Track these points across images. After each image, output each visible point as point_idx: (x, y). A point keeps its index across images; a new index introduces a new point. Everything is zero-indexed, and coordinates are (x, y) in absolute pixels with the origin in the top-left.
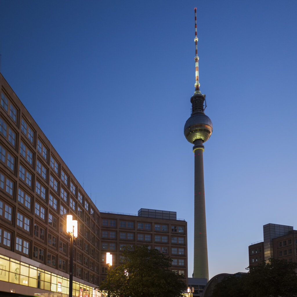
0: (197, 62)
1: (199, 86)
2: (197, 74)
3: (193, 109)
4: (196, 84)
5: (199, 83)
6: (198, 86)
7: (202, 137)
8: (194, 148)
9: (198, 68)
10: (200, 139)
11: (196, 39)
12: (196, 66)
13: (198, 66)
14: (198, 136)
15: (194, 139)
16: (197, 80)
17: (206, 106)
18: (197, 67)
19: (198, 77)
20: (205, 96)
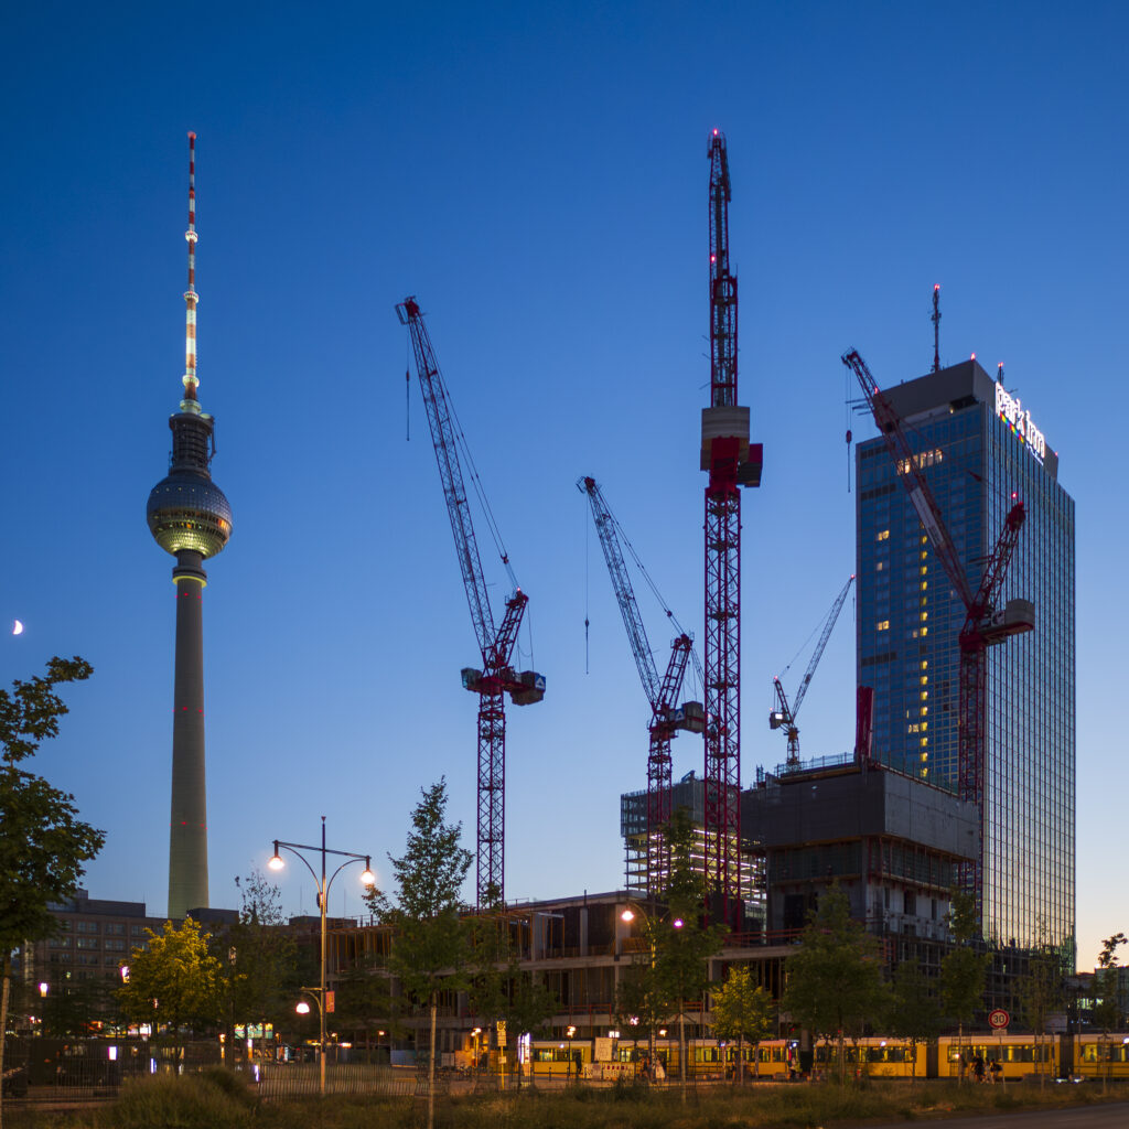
0: (191, 308)
1: (197, 385)
2: (191, 346)
3: (175, 452)
4: (185, 379)
5: (197, 376)
6: (191, 384)
7: (202, 548)
8: (176, 572)
9: (194, 329)
10: (196, 552)
11: (192, 236)
12: (188, 322)
13: (194, 323)
14: (190, 541)
15: (176, 546)
16: (191, 366)
17: (214, 452)
18: (191, 326)
19: (195, 358)
20: (211, 420)
